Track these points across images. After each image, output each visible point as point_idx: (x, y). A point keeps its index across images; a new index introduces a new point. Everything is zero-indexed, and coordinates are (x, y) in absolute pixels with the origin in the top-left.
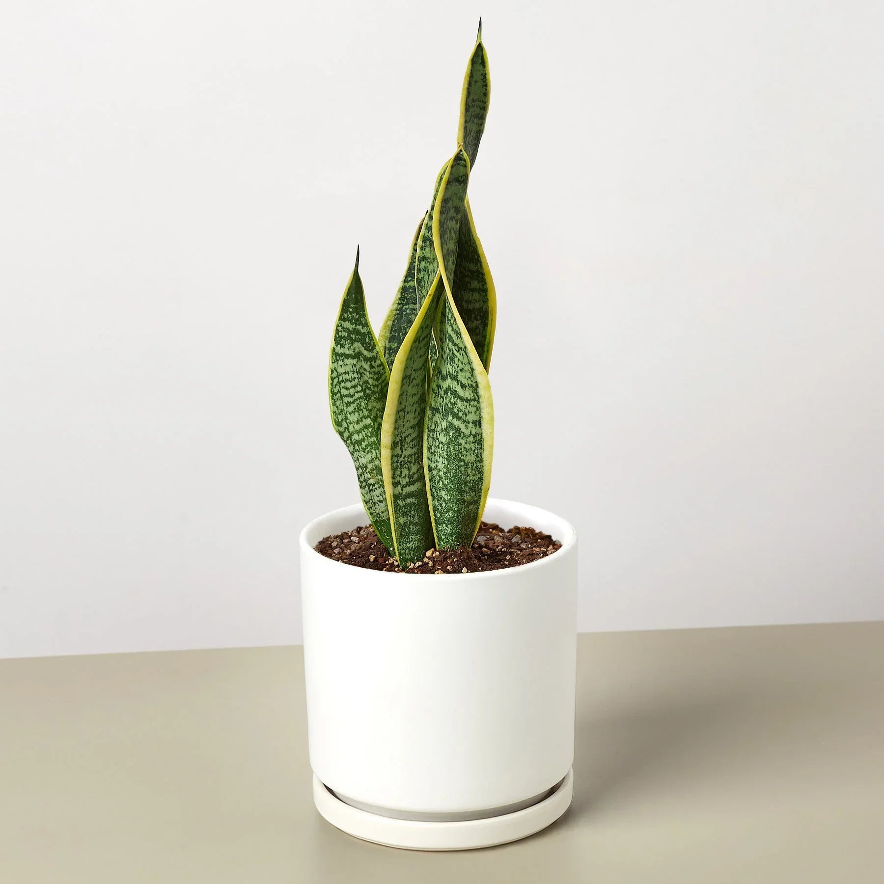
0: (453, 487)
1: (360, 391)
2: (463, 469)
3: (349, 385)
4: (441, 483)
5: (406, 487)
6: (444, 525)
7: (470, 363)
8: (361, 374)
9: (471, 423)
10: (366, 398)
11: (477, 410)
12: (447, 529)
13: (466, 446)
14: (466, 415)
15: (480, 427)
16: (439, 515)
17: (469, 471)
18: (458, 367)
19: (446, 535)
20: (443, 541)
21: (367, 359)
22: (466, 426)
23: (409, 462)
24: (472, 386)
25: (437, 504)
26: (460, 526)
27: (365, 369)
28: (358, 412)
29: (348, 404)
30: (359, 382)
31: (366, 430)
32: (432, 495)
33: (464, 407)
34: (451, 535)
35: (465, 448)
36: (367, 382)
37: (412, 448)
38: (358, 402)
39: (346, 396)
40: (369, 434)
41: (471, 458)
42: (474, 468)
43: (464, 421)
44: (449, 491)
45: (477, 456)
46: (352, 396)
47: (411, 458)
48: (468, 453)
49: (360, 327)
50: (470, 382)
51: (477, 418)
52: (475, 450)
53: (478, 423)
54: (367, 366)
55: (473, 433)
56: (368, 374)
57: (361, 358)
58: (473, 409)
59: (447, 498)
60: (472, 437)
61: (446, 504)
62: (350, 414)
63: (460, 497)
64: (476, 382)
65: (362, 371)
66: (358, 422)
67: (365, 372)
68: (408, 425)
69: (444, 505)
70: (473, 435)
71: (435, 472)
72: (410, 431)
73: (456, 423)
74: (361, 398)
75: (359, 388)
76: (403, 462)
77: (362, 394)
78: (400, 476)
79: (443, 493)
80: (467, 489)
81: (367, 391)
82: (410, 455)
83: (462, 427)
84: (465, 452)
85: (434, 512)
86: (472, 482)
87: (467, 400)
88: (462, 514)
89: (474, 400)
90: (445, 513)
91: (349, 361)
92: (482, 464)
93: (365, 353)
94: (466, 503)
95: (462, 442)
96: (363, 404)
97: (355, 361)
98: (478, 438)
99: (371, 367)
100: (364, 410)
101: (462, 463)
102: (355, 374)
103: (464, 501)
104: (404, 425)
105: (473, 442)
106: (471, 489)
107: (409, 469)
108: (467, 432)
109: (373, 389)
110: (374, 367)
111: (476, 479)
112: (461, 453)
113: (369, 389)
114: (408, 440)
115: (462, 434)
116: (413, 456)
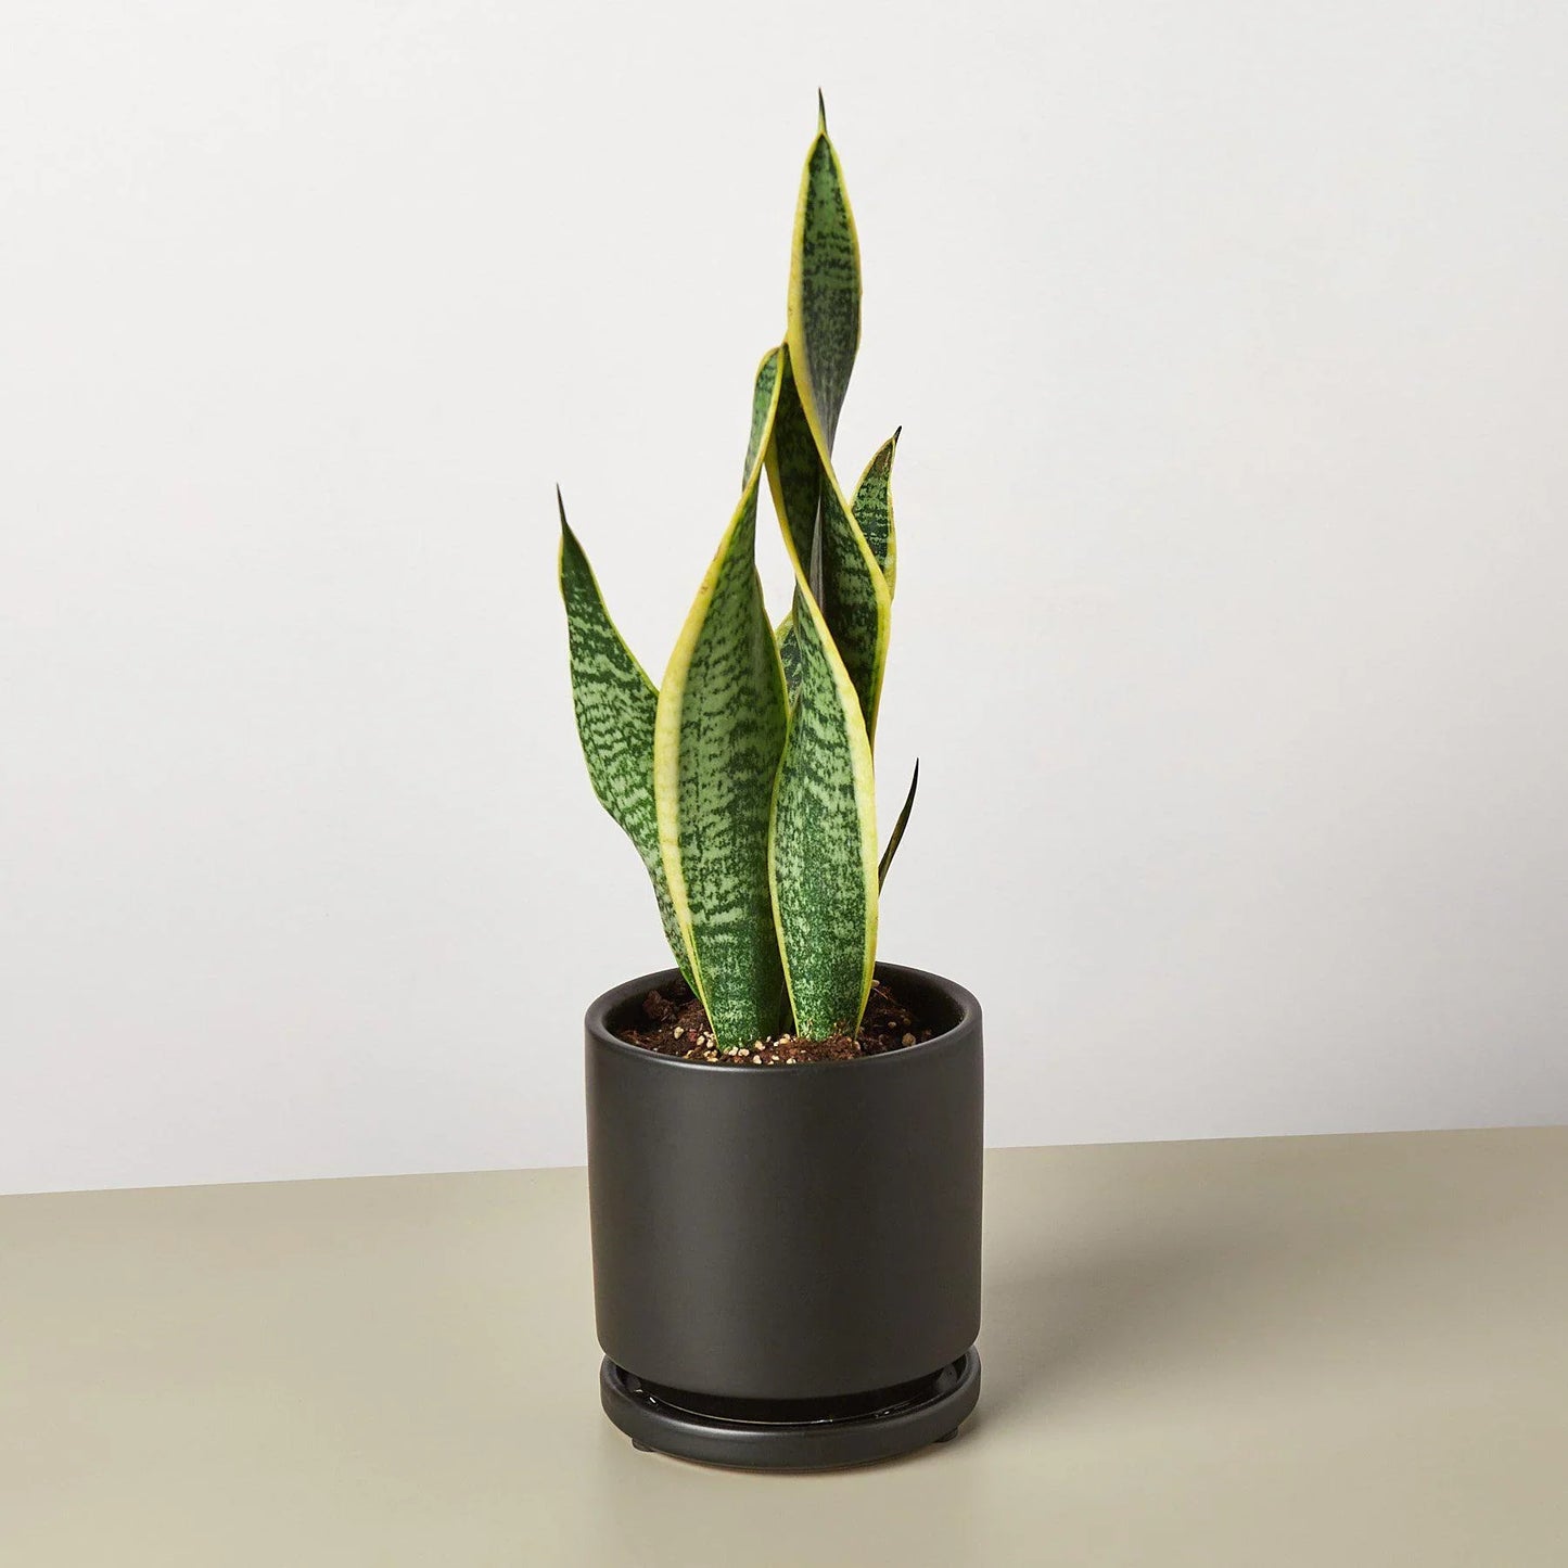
0: (813, 909)
1: (621, 740)
2: (829, 877)
3: (602, 727)
4: (797, 903)
5: (713, 914)
6: (804, 980)
7: (829, 674)
8: (617, 710)
9: (837, 790)
10: (634, 753)
11: (846, 764)
12: (807, 987)
13: (831, 833)
14: (829, 775)
15: (853, 798)
16: (795, 962)
17: (840, 881)
18: (814, 683)
19: (808, 999)
20: (804, 1009)
21: (622, 685)
22: (831, 795)
23: (716, 871)
24: (835, 719)
25: (792, 941)
26: (828, 983)
27: (623, 702)
28: (624, 775)
29: (608, 761)
30: (616, 723)
31: (642, 809)
32: (784, 926)
33: (825, 759)
34: (815, 998)
35: (830, 837)
36: (630, 725)
37: (720, 848)
38: (621, 758)
39: (602, 747)
40: (648, 816)
41: (840, 856)
42: (847, 875)
43: (827, 786)
44: (808, 916)
45: (851, 853)
46: (610, 748)
47: (718, 865)
48: (836, 847)
49: (598, 628)
50: (832, 712)
51: (846, 781)
52: (846, 843)
53: (848, 790)
54: (625, 697)
55: (842, 809)
56: (629, 710)
57: (613, 683)
58: (839, 763)
59: (806, 930)
60: (840, 816)
61: (805, 940)
62: (613, 778)
63: (826, 929)
64: (841, 711)
65: (618, 704)
66: (627, 794)
67: (624, 707)
68: (706, 807)
69: (802, 943)
70: (842, 813)
71: (787, 884)
72: (712, 818)
73: (815, 789)
74: (623, 752)
75: (618, 735)
76: (704, 872)
77: (623, 745)
78: (702, 893)
79: (800, 922)
80: (838, 914)
81: (634, 741)
82: (717, 860)
83: (824, 796)
84: (830, 846)
85: (789, 957)
86: (846, 902)
87: (830, 747)
88: (831, 960)
89: (840, 745)
90: (805, 959)
91: (594, 686)
92: (860, 868)
93: (618, 673)
94: (837, 942)
95: (825, 825)
96: (629, 763)
97: (603, 687)
98: (851, 818)
99: (634, 698)
100: (633, 773)
101: (827, 866)
102: (608, 710)
103: (834, 938)
104: (698, 807)
105: (843, 827)
106: (846, 916)
107: (718, 884)
108: (832, 807)
109: (642, 736)
110: (640, 700)
111: (854, 897)
112: (824, 846)
113: (637, 737)
114: (711, 832)
115: (824, 811)
116: (723, 862)
